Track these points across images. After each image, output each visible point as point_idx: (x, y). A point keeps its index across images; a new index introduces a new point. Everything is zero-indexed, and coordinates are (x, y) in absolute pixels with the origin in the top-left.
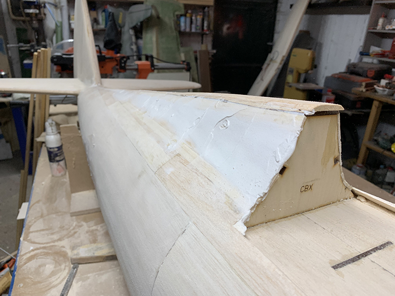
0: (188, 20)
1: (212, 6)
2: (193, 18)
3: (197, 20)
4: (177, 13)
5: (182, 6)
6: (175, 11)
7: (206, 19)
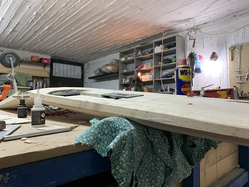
0: (34, 84)
1: (48, 78)
2: (38, 83)
3: (39, 84)
4: (28, 80)
5: (31, 77)
6: (27, 79)
7: (45, 83)
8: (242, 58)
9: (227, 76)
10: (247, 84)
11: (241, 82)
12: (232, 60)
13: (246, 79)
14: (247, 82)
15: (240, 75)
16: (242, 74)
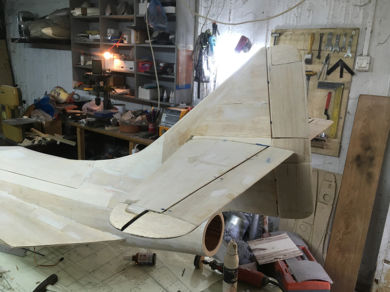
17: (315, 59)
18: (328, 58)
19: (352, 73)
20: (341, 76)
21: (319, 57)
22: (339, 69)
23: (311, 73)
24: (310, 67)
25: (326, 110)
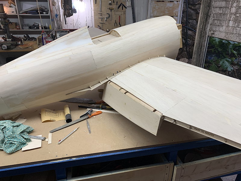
8: (102, 2)
9: (92, 17)
10: (106, 24)
11: (102, 22)
12: (95, 4)
13: (105, 20)
14: (106, 23)
15: (101, 17)
16: (102, 16)
17: (113, 3)
18: (117, 3)
19: (126, 8)
20: (123, 9)
21: (114, 2)
22: (121, 6)
23: (112, 9)
24: (111, 7)
25: (119, 23)
